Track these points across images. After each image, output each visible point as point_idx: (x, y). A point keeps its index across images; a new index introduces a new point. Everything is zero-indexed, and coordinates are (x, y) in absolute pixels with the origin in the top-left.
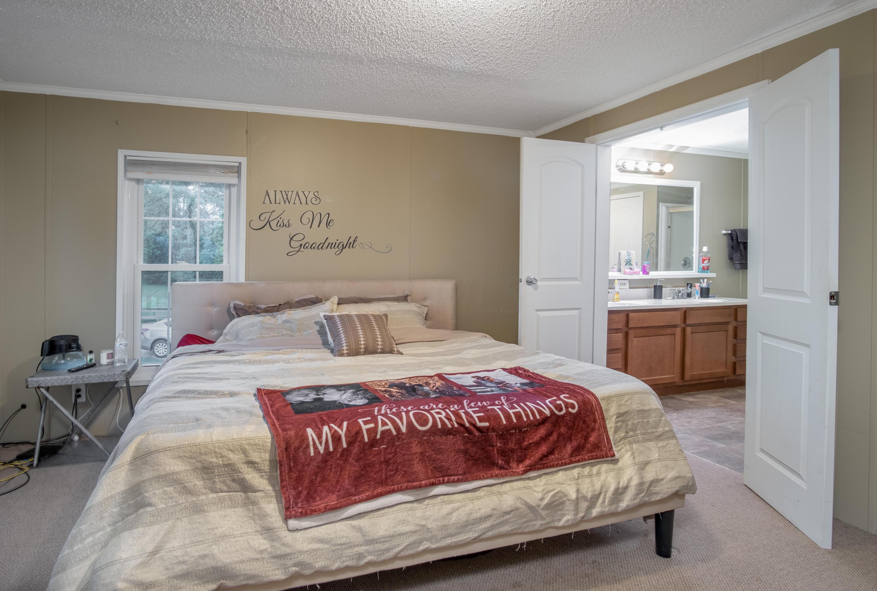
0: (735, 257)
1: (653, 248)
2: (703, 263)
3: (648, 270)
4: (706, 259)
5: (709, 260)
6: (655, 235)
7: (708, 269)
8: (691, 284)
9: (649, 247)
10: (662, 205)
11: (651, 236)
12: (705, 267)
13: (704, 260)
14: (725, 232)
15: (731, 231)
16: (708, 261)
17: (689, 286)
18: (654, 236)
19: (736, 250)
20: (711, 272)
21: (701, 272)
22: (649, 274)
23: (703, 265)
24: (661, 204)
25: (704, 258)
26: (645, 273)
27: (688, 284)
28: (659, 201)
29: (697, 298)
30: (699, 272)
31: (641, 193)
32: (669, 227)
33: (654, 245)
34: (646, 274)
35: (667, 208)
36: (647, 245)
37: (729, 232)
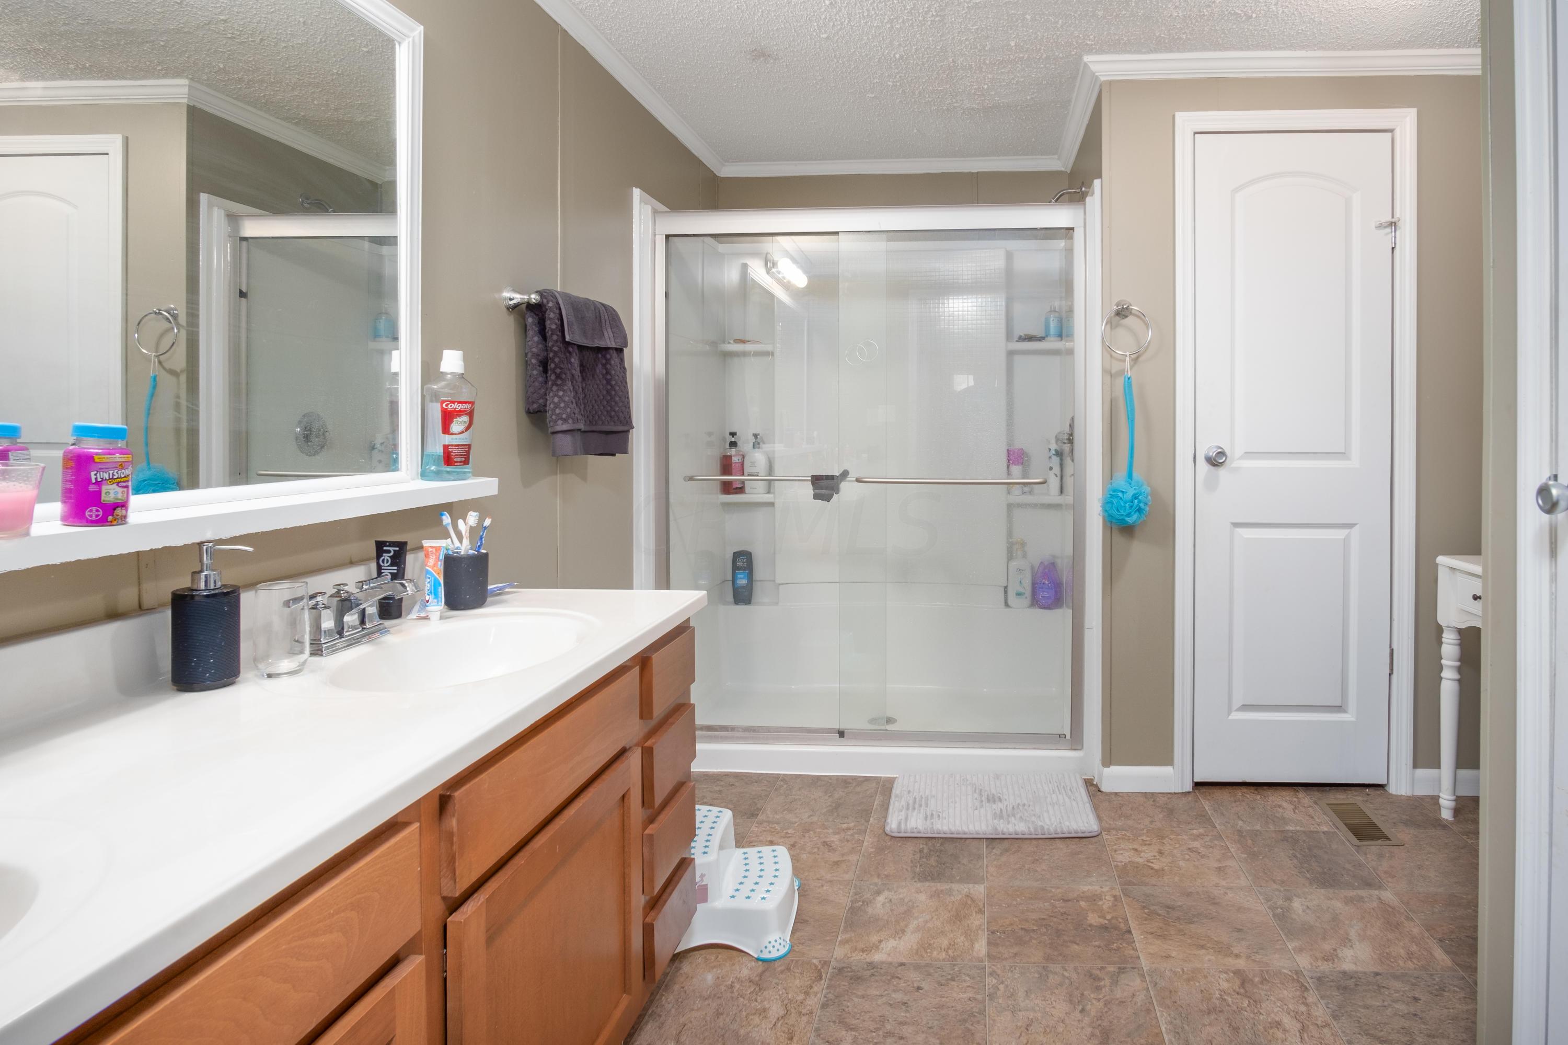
0: (557, 406)
1: (173, 373)
2: (446, 430)
3: (110, 493)
4: (460, 413)
5: (471, 414)
6: (183, 319)
7: (466, 462)
8: (402, 545)
9: (153, 369)
10: (210, 206)
11: (167, 325)
12: (455, 451)
13: (448, 417)
14: (518, 298)
15: (540, 293)
16: (465, 418)
17: (386, 557)
18: (178, 325)
19: (558, 376)
20: (478, 473)
21: (438, 476)
22: (123, 520)
23: (448, 440)
24: (204, 198)
25: (451, 407)
26: (92, 512)
27: (380, 547)
28: (195, 186)
29: (435, 616)
30: (424, 475)
31: (113, 143)
32: (242, 294)
33: (179, 360)
34: (102, 521)
35: (233, 219)
36: (147, 358)
37: (534, 298)
